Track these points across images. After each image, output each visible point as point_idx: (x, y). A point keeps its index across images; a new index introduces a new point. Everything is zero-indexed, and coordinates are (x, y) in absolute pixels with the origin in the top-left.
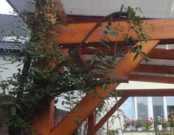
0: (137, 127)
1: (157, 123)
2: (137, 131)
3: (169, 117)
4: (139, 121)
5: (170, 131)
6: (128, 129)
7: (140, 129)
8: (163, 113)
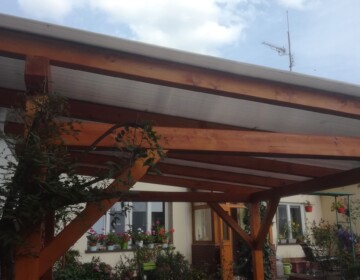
0: (108, 244)
1: (136, 238)
2: (107, 251)
3: (154, 228)
4: (111, 236)
5: (153, 249)
6: (94, 248)
7: (111, 248)
8: (146, 223)
